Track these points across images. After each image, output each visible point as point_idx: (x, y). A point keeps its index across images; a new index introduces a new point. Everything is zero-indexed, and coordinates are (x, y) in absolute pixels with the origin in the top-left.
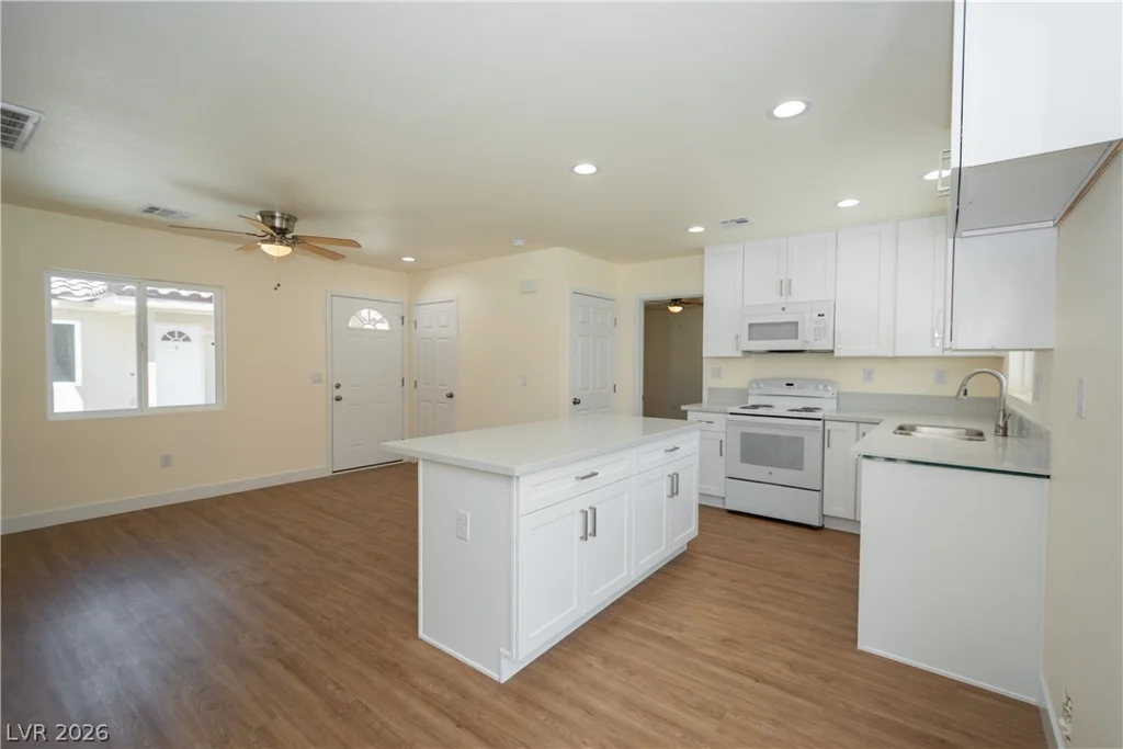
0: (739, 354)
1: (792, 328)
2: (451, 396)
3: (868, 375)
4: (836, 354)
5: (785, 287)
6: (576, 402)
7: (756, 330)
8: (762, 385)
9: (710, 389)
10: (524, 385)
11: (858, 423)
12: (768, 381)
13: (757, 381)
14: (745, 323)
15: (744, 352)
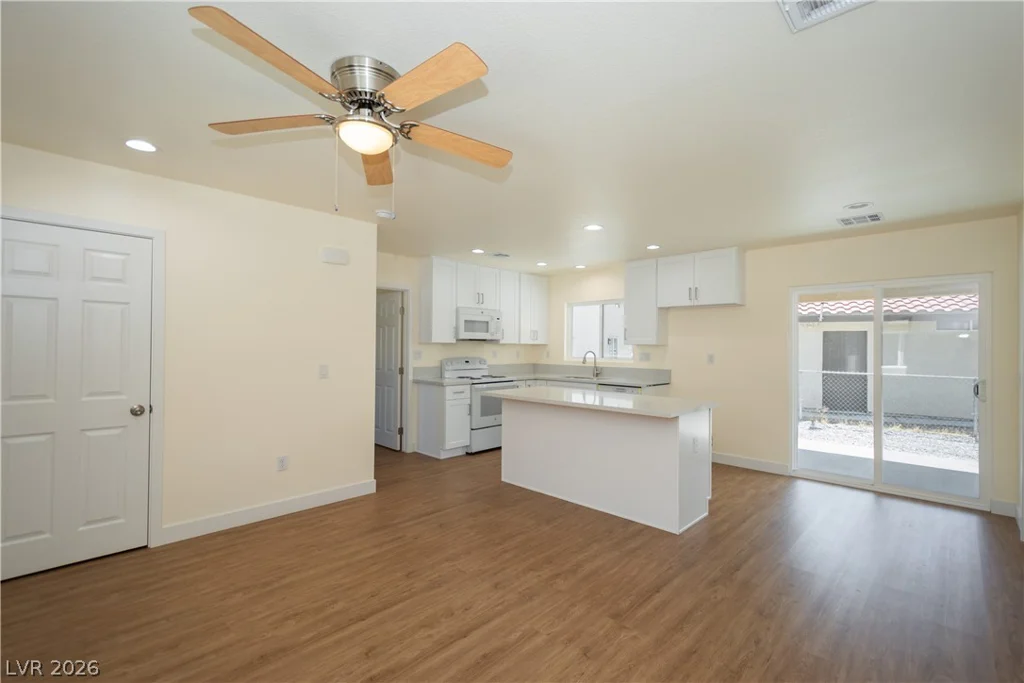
0: (454, 341)
1: (485, 326)
4: (501, 342)
5: (480, 299)
7: (470, 324)
9: (415, 369)
12: (459, 360)
13: (451, 360)
14: (462, 319)
15: (458, 340)
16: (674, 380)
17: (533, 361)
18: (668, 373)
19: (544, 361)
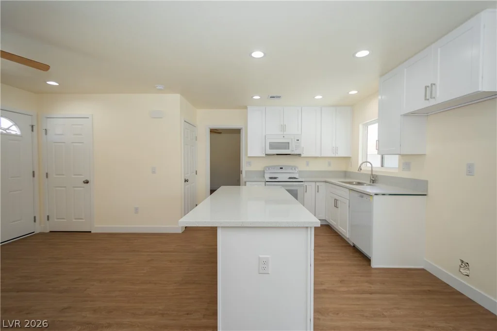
0: (264, 156)
1: (286, 145)
2: (87, 182)
3: (308, 164)
4: (302, 156)
5: (283, 128)
6: (186, 181)
7: (273, 146)
8: (271, 169)
9: (246, 171)
10: (154, 172)
11: (315, 182)
12: (274, 167)
13: (269, 168)
14: (268, 142)
15: (266, 155)
16: (430, 192)
17: (344, 169)
18: (425, 183)
19: (351, 169)
